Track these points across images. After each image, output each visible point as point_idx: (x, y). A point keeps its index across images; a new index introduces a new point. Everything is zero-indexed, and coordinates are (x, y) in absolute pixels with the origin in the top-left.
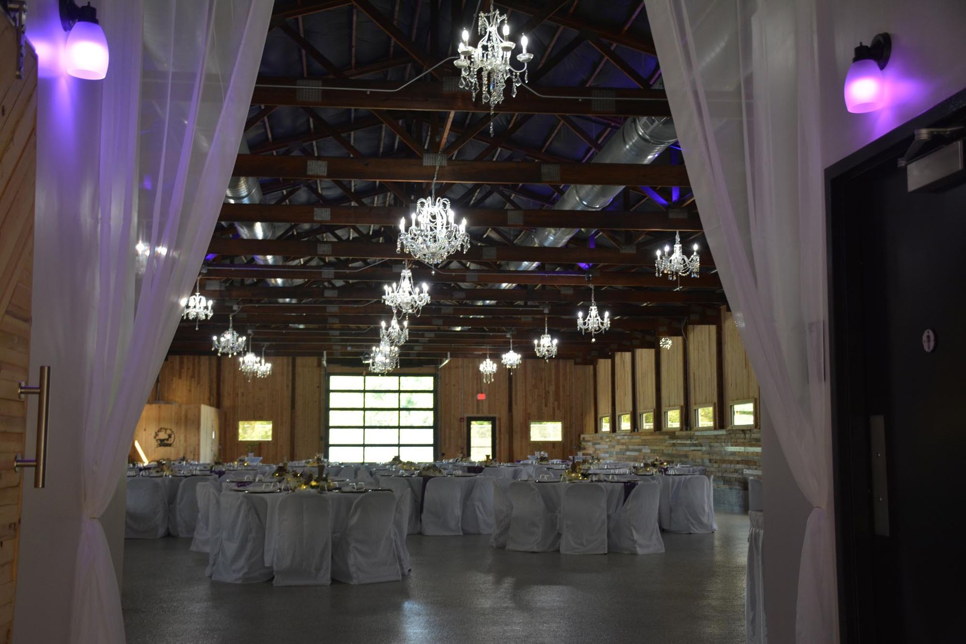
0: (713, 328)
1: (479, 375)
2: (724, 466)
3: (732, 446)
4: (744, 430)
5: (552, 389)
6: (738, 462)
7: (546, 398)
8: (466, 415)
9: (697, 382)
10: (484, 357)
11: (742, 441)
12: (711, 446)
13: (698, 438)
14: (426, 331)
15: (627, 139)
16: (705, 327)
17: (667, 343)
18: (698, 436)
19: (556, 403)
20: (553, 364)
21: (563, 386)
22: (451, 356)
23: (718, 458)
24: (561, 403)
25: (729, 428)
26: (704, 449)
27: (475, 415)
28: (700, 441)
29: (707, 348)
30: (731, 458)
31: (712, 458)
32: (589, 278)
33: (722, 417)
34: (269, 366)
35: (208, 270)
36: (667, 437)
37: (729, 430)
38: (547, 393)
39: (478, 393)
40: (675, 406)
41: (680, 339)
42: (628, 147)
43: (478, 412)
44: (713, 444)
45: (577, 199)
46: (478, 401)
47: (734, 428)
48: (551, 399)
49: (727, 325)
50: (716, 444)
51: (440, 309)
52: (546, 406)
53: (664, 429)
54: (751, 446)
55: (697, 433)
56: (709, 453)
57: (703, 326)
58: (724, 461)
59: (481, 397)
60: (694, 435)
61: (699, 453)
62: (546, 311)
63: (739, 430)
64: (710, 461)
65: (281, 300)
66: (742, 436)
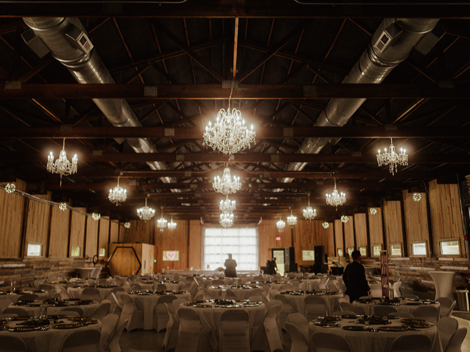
0: (399, 203)
1: (276, 229)
2: (409, 277)
3: (413, 266)
4: (421, 258)
5: (313, 234)
6: (418, 276)
7: (310, 239)
8: (271, 248)
9: (390, 231)
10: (278, 219)
11: (420, 264)
12: (400, 266)
13: (392, 261)
14: (249, 206)
15: (362, 68)
16: (394, 202)
17: (373, 211)
18: (392, 260)
19: (315, 242)
20: (313, 222)
21: (318, 233)
22: (263, 219)
23: (405, 273)
24: (318, 242)
25: (411, 256)
26: (396, 267)
27: (276, 247)
28: (394, 263)
29: (395, 213)
30: (413, 273)
31: (401, 272)
32: (332, 174)
33: (406, 251)
34: (175, 224)
35: (124, 173)
36: (374, 260)
37: (411, 258)
38: (310, 237)
39: (276, 237)
40: (378, 244)
41: (379, 209)
42: (363, 74)
43: (277, 246)
44: (402, 265)
45: (327, 120)
46: (277, 241)
47: (414, 257)
48: (312, 239)
49: (407, 201)
50: (404, 265)
51: (253, 195)
52: (310, 243)
53: (372, 256)
54: (426, 267)
55: (392, 259)
56: (399, 270)
57: (392, 202)
58: (409, 275)
59: (278, 239)
60: (390, 260)
61: (394, 270)
62: (309, 195)
63: (418, 258)
64: (400, 274)
65: (172, 190)
66: (420, 261)
